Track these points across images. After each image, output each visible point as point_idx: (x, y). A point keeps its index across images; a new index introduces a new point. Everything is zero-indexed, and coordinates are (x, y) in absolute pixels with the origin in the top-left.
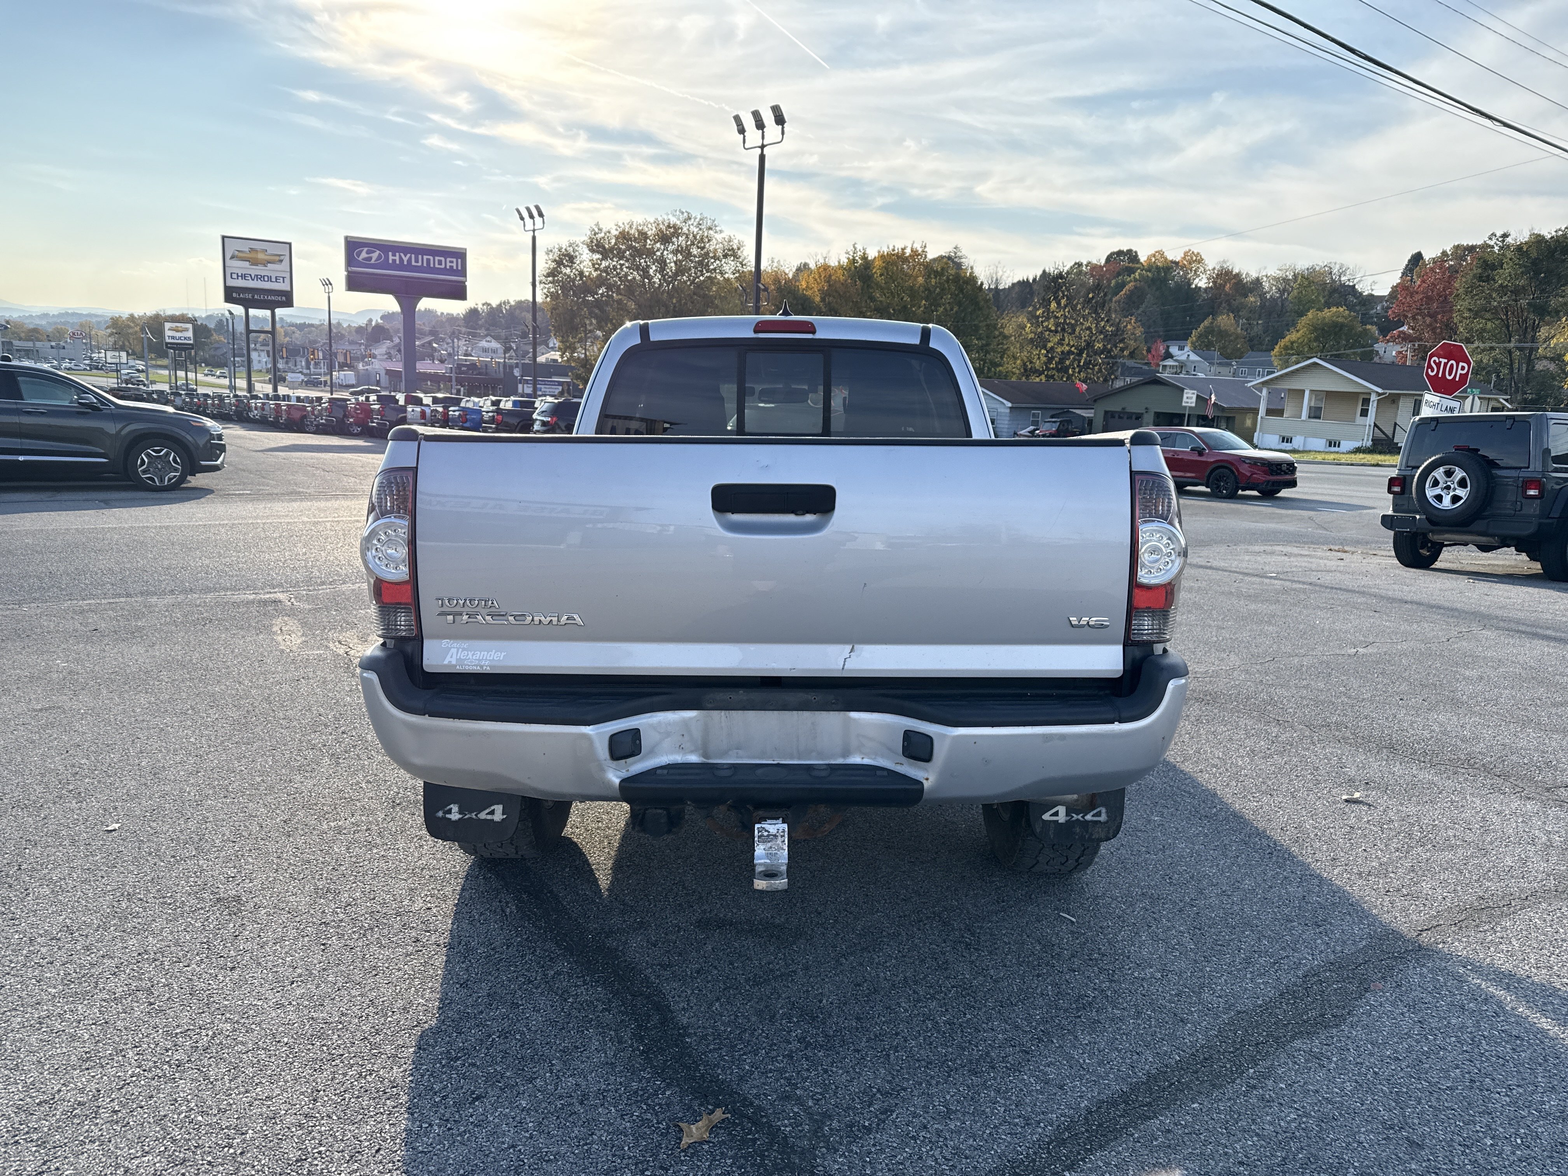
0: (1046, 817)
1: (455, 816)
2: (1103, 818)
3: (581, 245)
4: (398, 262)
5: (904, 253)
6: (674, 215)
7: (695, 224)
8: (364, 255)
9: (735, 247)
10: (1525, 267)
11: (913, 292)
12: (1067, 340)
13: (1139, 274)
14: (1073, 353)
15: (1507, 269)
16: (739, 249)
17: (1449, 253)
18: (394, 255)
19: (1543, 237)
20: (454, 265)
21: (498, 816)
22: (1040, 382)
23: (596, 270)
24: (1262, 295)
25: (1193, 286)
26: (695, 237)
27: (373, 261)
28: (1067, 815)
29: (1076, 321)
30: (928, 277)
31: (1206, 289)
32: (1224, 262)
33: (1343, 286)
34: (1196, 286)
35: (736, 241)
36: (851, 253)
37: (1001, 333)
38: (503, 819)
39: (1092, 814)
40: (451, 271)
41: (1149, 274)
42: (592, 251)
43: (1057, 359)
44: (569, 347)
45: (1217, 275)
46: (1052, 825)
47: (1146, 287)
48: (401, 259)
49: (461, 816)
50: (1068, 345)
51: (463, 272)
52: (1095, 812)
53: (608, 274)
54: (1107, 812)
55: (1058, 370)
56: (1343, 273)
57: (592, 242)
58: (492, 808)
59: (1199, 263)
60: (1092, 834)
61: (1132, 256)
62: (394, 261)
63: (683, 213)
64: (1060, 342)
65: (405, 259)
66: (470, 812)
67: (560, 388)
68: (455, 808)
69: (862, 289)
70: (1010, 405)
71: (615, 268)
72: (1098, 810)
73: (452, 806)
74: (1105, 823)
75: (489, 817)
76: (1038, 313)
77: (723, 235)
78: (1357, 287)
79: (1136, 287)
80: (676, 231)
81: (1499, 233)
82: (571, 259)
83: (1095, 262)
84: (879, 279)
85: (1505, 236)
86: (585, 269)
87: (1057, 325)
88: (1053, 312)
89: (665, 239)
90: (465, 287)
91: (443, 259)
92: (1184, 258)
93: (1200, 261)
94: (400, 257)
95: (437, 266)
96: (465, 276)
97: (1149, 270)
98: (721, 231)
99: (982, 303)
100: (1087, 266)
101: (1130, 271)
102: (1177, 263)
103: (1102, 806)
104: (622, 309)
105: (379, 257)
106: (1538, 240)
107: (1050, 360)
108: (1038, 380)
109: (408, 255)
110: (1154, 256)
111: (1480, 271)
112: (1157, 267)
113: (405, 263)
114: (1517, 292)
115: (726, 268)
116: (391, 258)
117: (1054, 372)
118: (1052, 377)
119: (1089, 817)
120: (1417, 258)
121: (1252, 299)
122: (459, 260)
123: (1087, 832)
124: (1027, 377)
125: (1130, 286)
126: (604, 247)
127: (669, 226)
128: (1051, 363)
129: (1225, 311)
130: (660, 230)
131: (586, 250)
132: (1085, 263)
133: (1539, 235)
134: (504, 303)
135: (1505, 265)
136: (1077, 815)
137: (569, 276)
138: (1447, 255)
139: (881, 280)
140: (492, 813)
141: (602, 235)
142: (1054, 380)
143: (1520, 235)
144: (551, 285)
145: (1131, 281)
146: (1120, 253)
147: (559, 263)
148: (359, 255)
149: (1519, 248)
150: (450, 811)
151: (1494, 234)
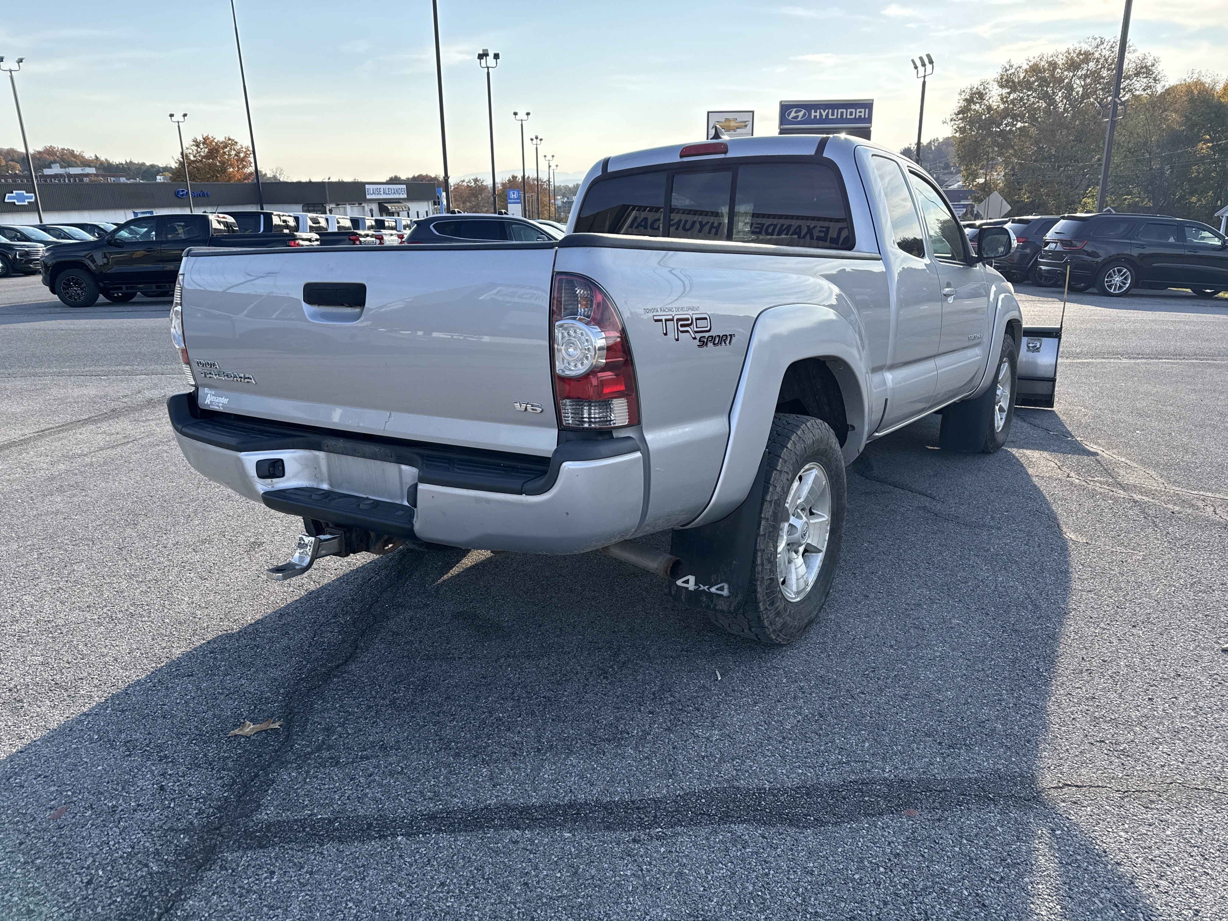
0: (679, 583)
2: (725, 593)
3: (991, 82)
4: (818, 117)
6: (1086, 43)
7: (1108, 48)
8: (793, 114)
9: (1149, 64)
16: (1153, 65)
18: (816, 112)
20: (862, 114)
23: (1004, 103)
26: (1106, 60)
27: (799, 119)
28: (696, 585)
35: (1151, 58)
39: (716, 587)
40: (860, 120)
42: (1002, 86)
44: (971, 174)
46: (684, 591)
48: (821, 114)
51: (869, 120)
52: (719, 586)
53: (1014, 105)
54: (729, 588)
57: (1001, 79)
60: (715, 605)
62: (815, 116)
63: (1095, 39)
65: (824, 114)
67: (965, 210)
71: (1022, 99)
72: (722, 585)
74: (728, 597)
77: (1136, 54)
80: (1087, 57)
82: (981, 96)
86: (994, 104)
89: (1073, 65)
90: (870, 131)
91: (854, 110)
94: (820, 112)
95: (848, 117)
96: (870, 122)
98: (1134, 51)
103: (726, 581)
104: (1024, 136)
105: (804, 115)
109: (827, 111)
113: (824, 117)
115: (1137, 85)
116: (813, 114)
119: (713, 590)
122: (867, 110)
123: (712, 602)
126: (1013, 82)
127: (1080, 53)
130: (1072, 59)
131: (996, 86)
134: (934, 140)
136: (704, 586)
137: (977, 112)
141: (1013, 70)
144: (960, 121)
147: (970, 101)
148: (789, 115)
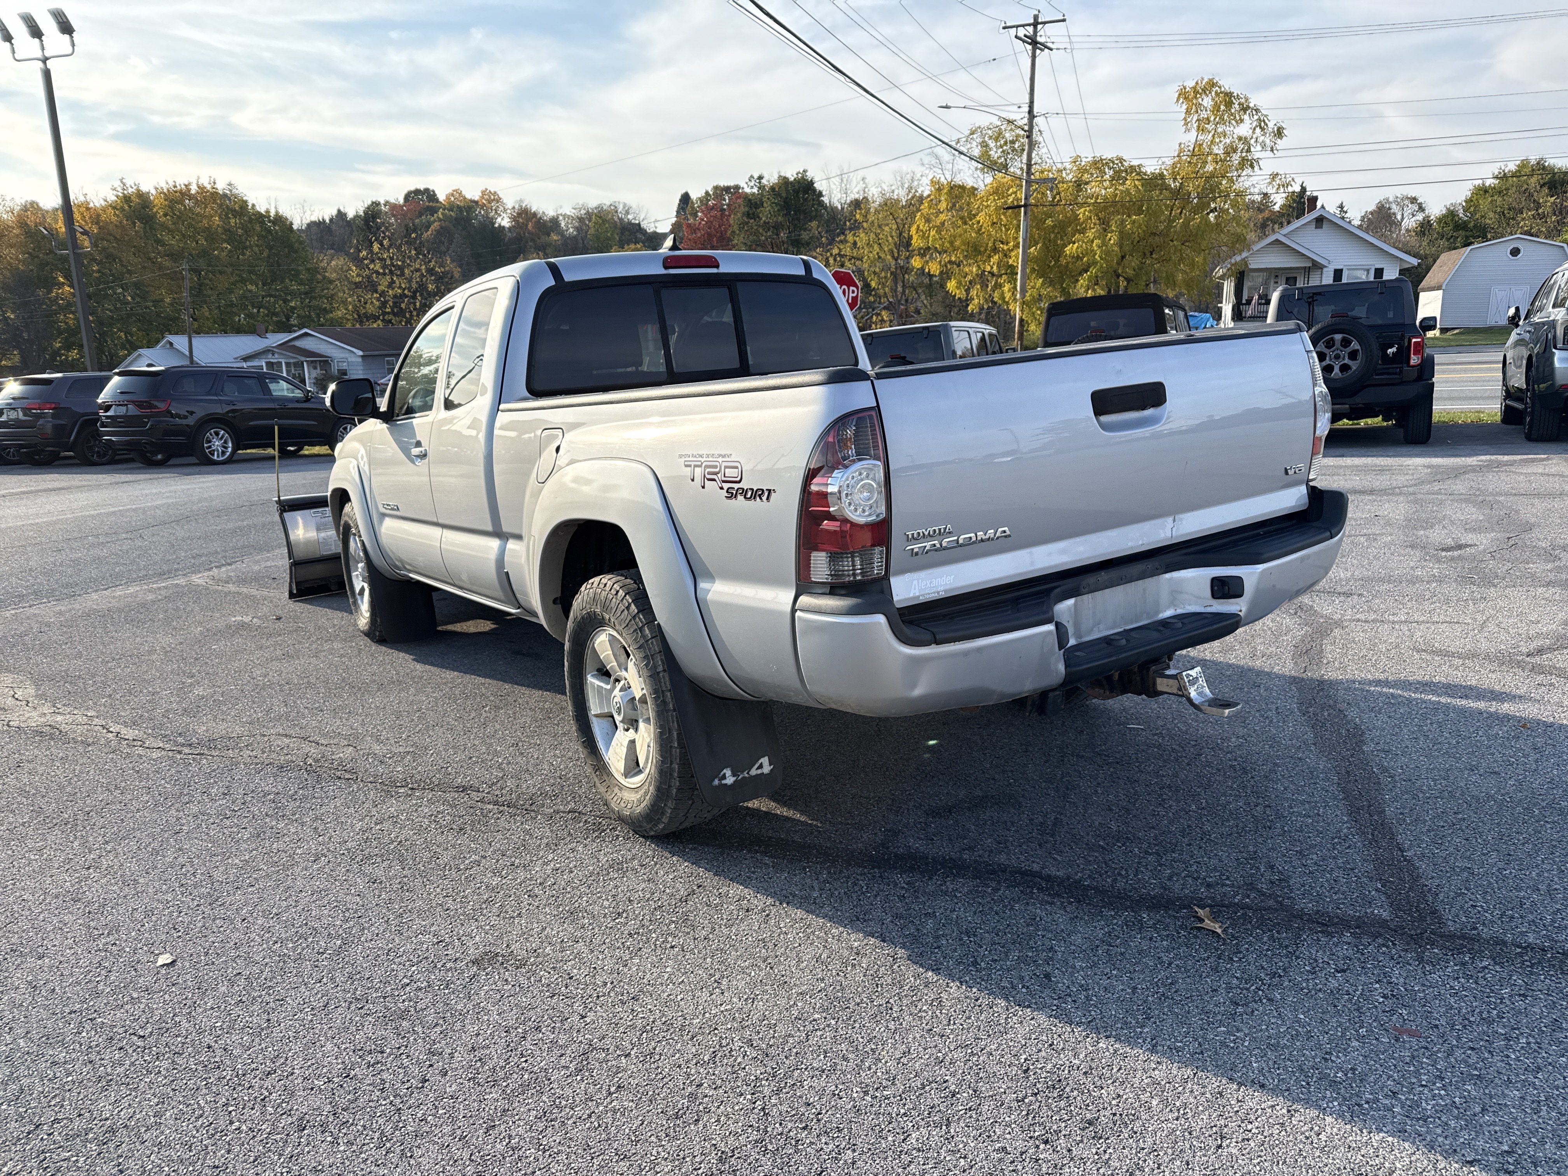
1: (730, 780)
5: (189, 190)
10: (780, 205)
11: (211, 235)
12: (397, 282)
13: (442, 214)
14: (407, 296)
15: (767, 207)
17: (711, 193)
19: (788, 179)
21: (767, 769)
22: (378, 328)
24: (561, 233)
25: (497, 225)
29: (403, 262)
30: (225, 218)
31: (510, 228)
32: (521, 201)
33: (630, 223)
34: (500, 225)
36: (119, 189)
37: (324, 277)
38: (771, 770)
41: (452, 214)
43: (391, 303)
45: (518, 214)
47: (452, 227)
49: (735, 778)
50: (400, 287)
55: (395, 314)
56: (627, 213)
58: (760, 762)
59: (498, 202)
61: (430, 195)
64: (391, 285)
66: (742, 772)
68: (728, 772)
69: (145, 233)
70: (361, 353)
73: (725, 771)
75: (759, 772)
76: (361, 255)
78: (642, 223)
79: (442, 227)
81: (756, 177)
83: (392, 201)
84: (163, 219)
85: (760, 178)
87: (384, 267)
88: (377, 253)
92: (482, 197)
93: (498, 200)
97: (451, 210)
99: (296, 245)
100: (385, 205)
101: (433, 211)
102: (476, 202)
106: (784, 181)
107: (384, 304)
108: (375, 325)
110: (452, 195)
111: (747, 209)
112: (458, 207)
114: (777, 227)
117: (391, 317)
118: (390, 321)
120: (685, 198)
121: (555, 238)
124: (361, 323)
125: (435, 226)
128: (386, 307)
129: (532, 250)
132: (382, 202)
133: (785, 178)
135: (765, 205)
138: (709, 195)
139: (168, 221)
140: (761, 767)
142: (393, 324)
143: (771, 178)
145: (435, 221)
146: (417, 192)
149: (772, 189)
150: (724, 777)
151: (752, 177)
